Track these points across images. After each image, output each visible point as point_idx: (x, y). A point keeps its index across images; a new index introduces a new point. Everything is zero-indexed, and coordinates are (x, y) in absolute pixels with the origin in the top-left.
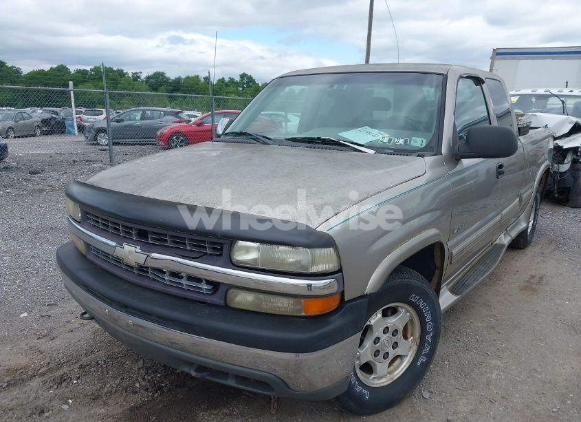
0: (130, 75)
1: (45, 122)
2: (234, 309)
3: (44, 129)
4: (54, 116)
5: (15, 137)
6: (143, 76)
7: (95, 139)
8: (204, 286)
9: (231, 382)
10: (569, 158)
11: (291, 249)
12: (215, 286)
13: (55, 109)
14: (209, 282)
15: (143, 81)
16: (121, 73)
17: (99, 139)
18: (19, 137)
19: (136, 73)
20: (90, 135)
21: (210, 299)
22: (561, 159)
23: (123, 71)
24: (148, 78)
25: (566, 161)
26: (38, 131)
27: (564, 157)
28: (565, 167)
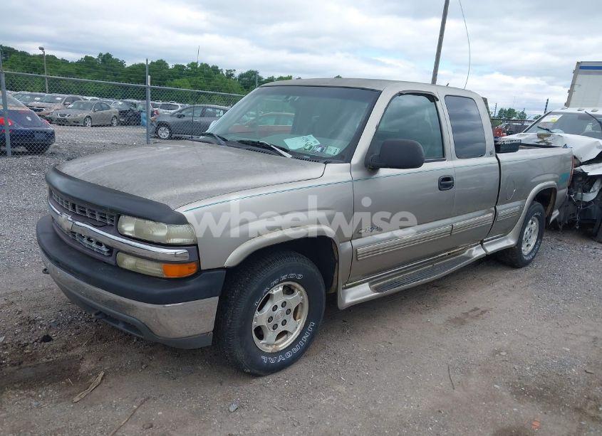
0: (225, 72)
1: (123, 113)
2: (122, 268)
3: (122, 120)
4: (132, 108)
5: (92, 126)
6: (237, 74)
7: (156, 132)
8: (103, 248)
9: (121, 326)
10: (597, 187)
11: (154, 223)
12: (111, 250)
13: (135, 101)
14: (107, 247)
15: (236, 79)
16: (215, 70)
17: (159, 132)
18: (95, 126)
19: (231, 71)
20: (152, 129)
21: (107, 260)
22: (587, 186)
23: (217, 67)
24: (242, 76)
25: (592, 190)
26: (115, 122)
27: (591, 185)
28: (591, 196)
